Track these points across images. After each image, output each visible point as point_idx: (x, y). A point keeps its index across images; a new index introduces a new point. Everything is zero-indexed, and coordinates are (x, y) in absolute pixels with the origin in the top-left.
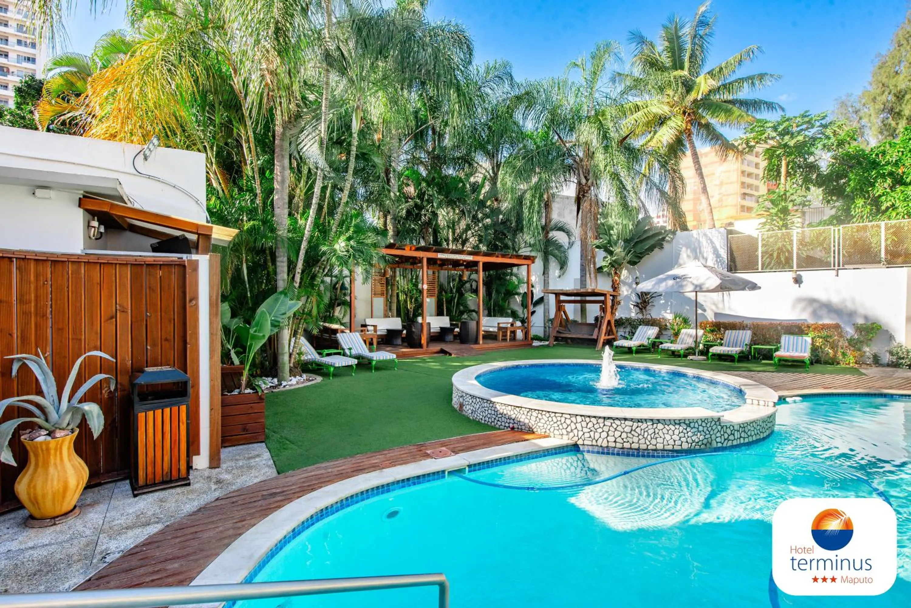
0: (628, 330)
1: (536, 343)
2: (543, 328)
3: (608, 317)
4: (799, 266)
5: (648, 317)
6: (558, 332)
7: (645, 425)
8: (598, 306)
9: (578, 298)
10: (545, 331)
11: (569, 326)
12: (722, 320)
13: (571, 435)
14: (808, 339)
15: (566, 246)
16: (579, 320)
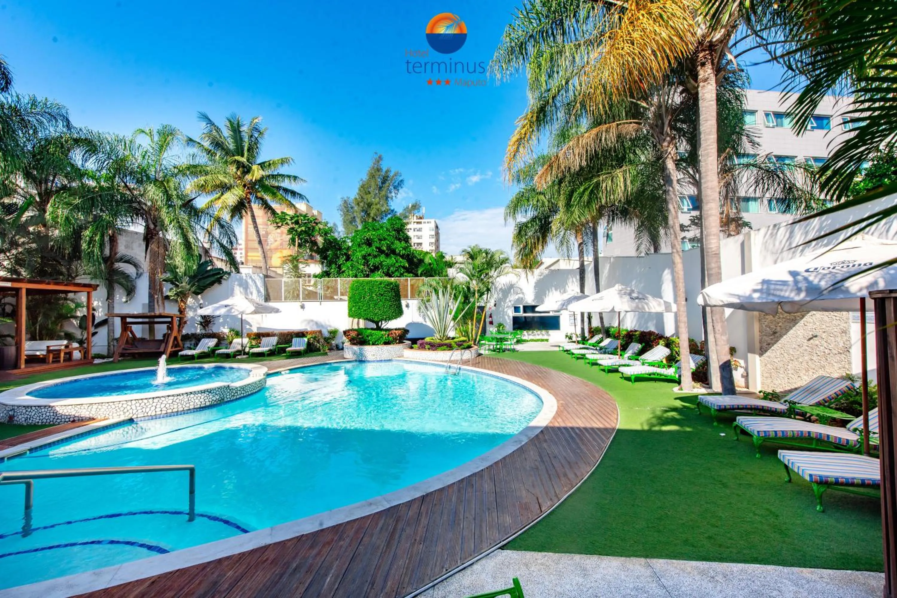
0: (193, 342)
1: (97, 361)
2: (106, 347)
3: (175, 333)
4: (303, 298)
5: (210, 332)
6: (124, 349)
7: (182, 397)
8: (165, 326)
9: (147, 320)
10: (108, 350)
11: (136, 343)
12: (261, 331)
13: (128, 413)
14: (306, 339)
15: (134, 275)
16: (147, 337)
